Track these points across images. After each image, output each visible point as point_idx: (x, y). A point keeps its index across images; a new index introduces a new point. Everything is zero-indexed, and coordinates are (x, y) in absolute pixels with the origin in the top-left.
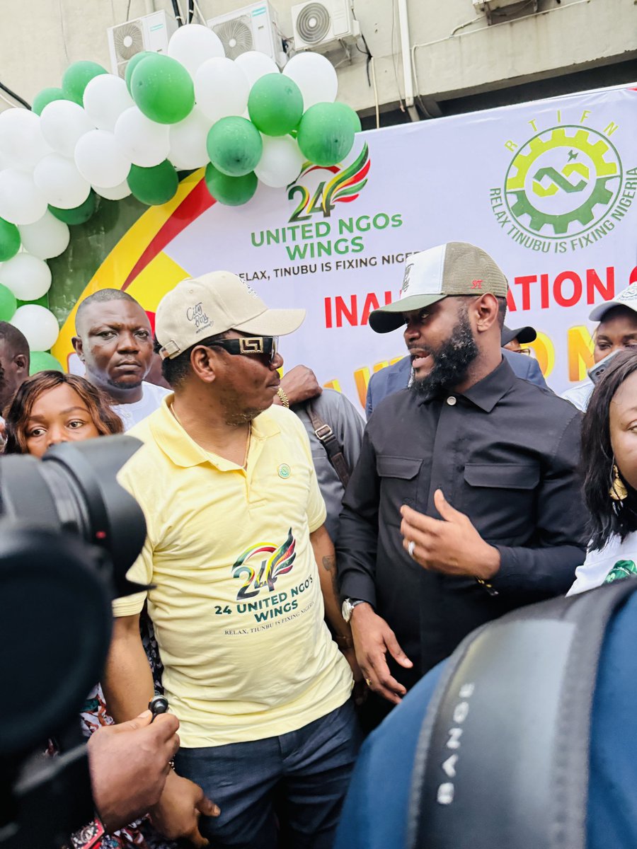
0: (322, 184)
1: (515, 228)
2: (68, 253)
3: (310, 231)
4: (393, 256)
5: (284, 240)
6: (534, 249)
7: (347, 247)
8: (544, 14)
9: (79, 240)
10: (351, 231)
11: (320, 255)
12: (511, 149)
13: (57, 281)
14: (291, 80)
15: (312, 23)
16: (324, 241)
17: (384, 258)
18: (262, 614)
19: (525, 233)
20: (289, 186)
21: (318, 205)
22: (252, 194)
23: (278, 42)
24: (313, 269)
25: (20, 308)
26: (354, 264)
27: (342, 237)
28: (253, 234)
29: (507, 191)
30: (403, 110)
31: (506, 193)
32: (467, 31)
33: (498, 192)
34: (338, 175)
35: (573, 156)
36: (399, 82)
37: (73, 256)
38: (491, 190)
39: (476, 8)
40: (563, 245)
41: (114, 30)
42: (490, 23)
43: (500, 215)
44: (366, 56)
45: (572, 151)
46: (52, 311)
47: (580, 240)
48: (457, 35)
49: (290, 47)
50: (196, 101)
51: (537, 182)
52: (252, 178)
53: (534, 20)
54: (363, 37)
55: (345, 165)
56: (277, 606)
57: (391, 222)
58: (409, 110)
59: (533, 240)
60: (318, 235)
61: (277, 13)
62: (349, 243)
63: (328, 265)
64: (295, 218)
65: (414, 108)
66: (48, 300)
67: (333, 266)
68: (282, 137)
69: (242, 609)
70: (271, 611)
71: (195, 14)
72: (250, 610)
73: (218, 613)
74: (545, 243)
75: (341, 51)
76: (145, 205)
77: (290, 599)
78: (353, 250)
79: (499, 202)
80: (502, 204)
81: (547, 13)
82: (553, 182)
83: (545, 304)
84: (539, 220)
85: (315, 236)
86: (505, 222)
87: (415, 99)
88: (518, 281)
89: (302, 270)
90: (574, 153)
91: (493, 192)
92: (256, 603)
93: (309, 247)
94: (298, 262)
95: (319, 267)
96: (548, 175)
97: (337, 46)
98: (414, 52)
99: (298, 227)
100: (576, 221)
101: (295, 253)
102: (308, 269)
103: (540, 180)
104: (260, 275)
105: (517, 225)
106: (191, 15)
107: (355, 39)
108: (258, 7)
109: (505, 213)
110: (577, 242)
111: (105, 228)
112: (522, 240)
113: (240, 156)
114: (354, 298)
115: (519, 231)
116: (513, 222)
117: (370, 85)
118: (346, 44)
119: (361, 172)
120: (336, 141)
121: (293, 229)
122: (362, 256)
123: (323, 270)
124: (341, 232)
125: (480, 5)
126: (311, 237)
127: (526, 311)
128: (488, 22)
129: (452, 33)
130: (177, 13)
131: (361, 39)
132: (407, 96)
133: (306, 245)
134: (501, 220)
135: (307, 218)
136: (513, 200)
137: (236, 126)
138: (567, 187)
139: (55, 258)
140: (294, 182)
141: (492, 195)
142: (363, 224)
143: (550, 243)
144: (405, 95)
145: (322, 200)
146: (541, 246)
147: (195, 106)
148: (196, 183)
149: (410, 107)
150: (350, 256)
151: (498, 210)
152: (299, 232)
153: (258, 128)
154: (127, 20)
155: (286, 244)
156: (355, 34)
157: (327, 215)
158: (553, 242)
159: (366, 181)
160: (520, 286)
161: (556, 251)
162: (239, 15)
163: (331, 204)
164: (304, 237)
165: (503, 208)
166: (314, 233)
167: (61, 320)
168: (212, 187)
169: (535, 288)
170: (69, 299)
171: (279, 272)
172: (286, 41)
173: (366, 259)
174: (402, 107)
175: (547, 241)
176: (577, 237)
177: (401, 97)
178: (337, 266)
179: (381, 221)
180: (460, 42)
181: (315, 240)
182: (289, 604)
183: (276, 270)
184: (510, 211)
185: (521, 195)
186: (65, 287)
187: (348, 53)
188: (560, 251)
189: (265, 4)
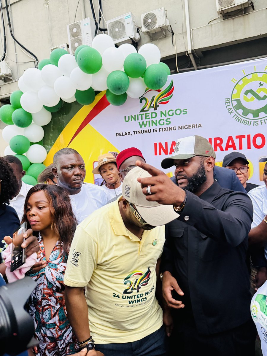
0: (154, 97)
1: (236, 115)
2: (51, 123)
3: (149, 116)
4: (183, 126)
5: (138, 120)
6: (244, 124)
7: (164, 123)
8: (247, 14)
9: (55, 118)
10: (166, 116)
11: (152, 126)
12: (234, 82)
13: (46, 134)
14: (141, 56)
15: (150, 21)
16: (154, 120)
17: (179, 127)
18: (132, 301)
19: (240, 117)
20: (140, 98)
21: (152, 105)
22: (125, 101)
23: (135, 28)
24: (150, 131)
25: (32, 146)
26: (167, 129)
27: (161, 118)
28: (125, 117)
29: (232, 99)
30: (187, 56)
31: (232, 100)
32: (214, 22)
33: (228, 100)
34: (161, 93)
35: (261, 85)
36: (185, 44)
37: (53, 125)
38: (225, 99)
39: (218, 13)
40: (257, 122)
41: (69, 26)
42: (224, 19)
43: (229, 109)
44: (172, 34)
45: (261, 83)
46: (44, 147)
47: (264, 120)
48: (210, 24)
49: (140, 31)
50: (103, 64)
51: (246, 96)
52: (125, 95)
53: (243, 17)
54: (170, 26)
55: (163, 89)
56: (139, 299)
57: (182, 112)
58: (190, 55)
59: (244, 120)
60: (152, 117)
61: (135, 17)
62: (165, 121)
63: (156, 130)
64: (142, 111)
65: (192, 54)
66: (43, 142)
67: (158, 130)
68: (137, 78)
69: (124, 297)
70: (136, 300)
71: (102, 18)
72: (127, 299)
73: (114, 296)
74: (249, 121)
75: (161, 32)
76: (81, 105)
77: (144, 297)
78: (166, 124)
79: (229, 104)
80: (230, 105)
81: (249, 14)
82: (253, 96)
83: (249, 147)
84: (246, 112)
85: (150, 118)
86: (231, 112)
87: (192, 50)
88: (237, 137)
89: (145, 132)
90: (261, 84)
91: (226, 100)
92: (130, 296)
93: (148, 122)
94: (143, 128)
95: (152, 131)
96: (250, 93)
97: (160, 30)
98: (191, 31)
99: (144, 114)
100: (263, 112)
101: (142, 125)
102: (148, 131)
103: (247, 95)
104: (128, 134)
105: (237, 114)
106: (100, 19)
107: (167, 27)
108: (128, 15)
109: (231, 109)
110: (263, 121)
111: (66, 114)
112: (239, 120)
113: (120, 87)
114: (166, 143)
115: (238, 116)
116: (235, 112)
117: (173, 45)
118: (163, 29)
119: (170, 91)
120: (160, 80)
121: (142, 115)
122: (170, 126)
123: (154, 132)
124: (161, 116)
125: (219, 11)
126: (149, 118)
127: (241, 150)
128: (223, 18)
129: (208, 23)
130: (95, 18)
131: (170, 27)
132: (189, 50)
133: (147, 122)
134: (229, 112)
135: (147, 111)
136: (235, 103)
137: (119, 75)
138: (259, 98)
139: (46, 125)
140: (142, 96)
141: (226, 101)
142: (171, 113)
143: (251, 122)
144: (188, 49)
145: (154, 103)
146: (247, 123)
147: (102, 66)
148: (102, 96)
149: (190, 54)
150: (165, 126)
151: (228, 107)
152: (144, 116)
153: (127, 75)
154: (75, 22)
155: (139, 121)
156: (167, 25)
157: (156, 109)
158: (253, 121)
159: (172, 95)
160: (238, 139)
161: (254, 125)
162: (120, 19)
163: (158, 105)
164: (146, 118)
165: (231, 107)
166: (150, 117)
167: (48, 150)
168: (109, 98)
169: (245, 141)
170: (51, 142)
171: (136, 132)
172: (138, 28)
173: (172, 127)
174: (187, 54)
175: (250, 121)
176: (263, 119)
177: (186, 50)
178: (160, 130)
179: (178, 112)
180: (211, 27)
181: (151, 120)
182: (143, 298)
183: (134, 132)
184: (233, 108)
185: (238, 101)
186: (50, 137)
187: (164, 32)
188: (256, 125)
189: (130, 14)
